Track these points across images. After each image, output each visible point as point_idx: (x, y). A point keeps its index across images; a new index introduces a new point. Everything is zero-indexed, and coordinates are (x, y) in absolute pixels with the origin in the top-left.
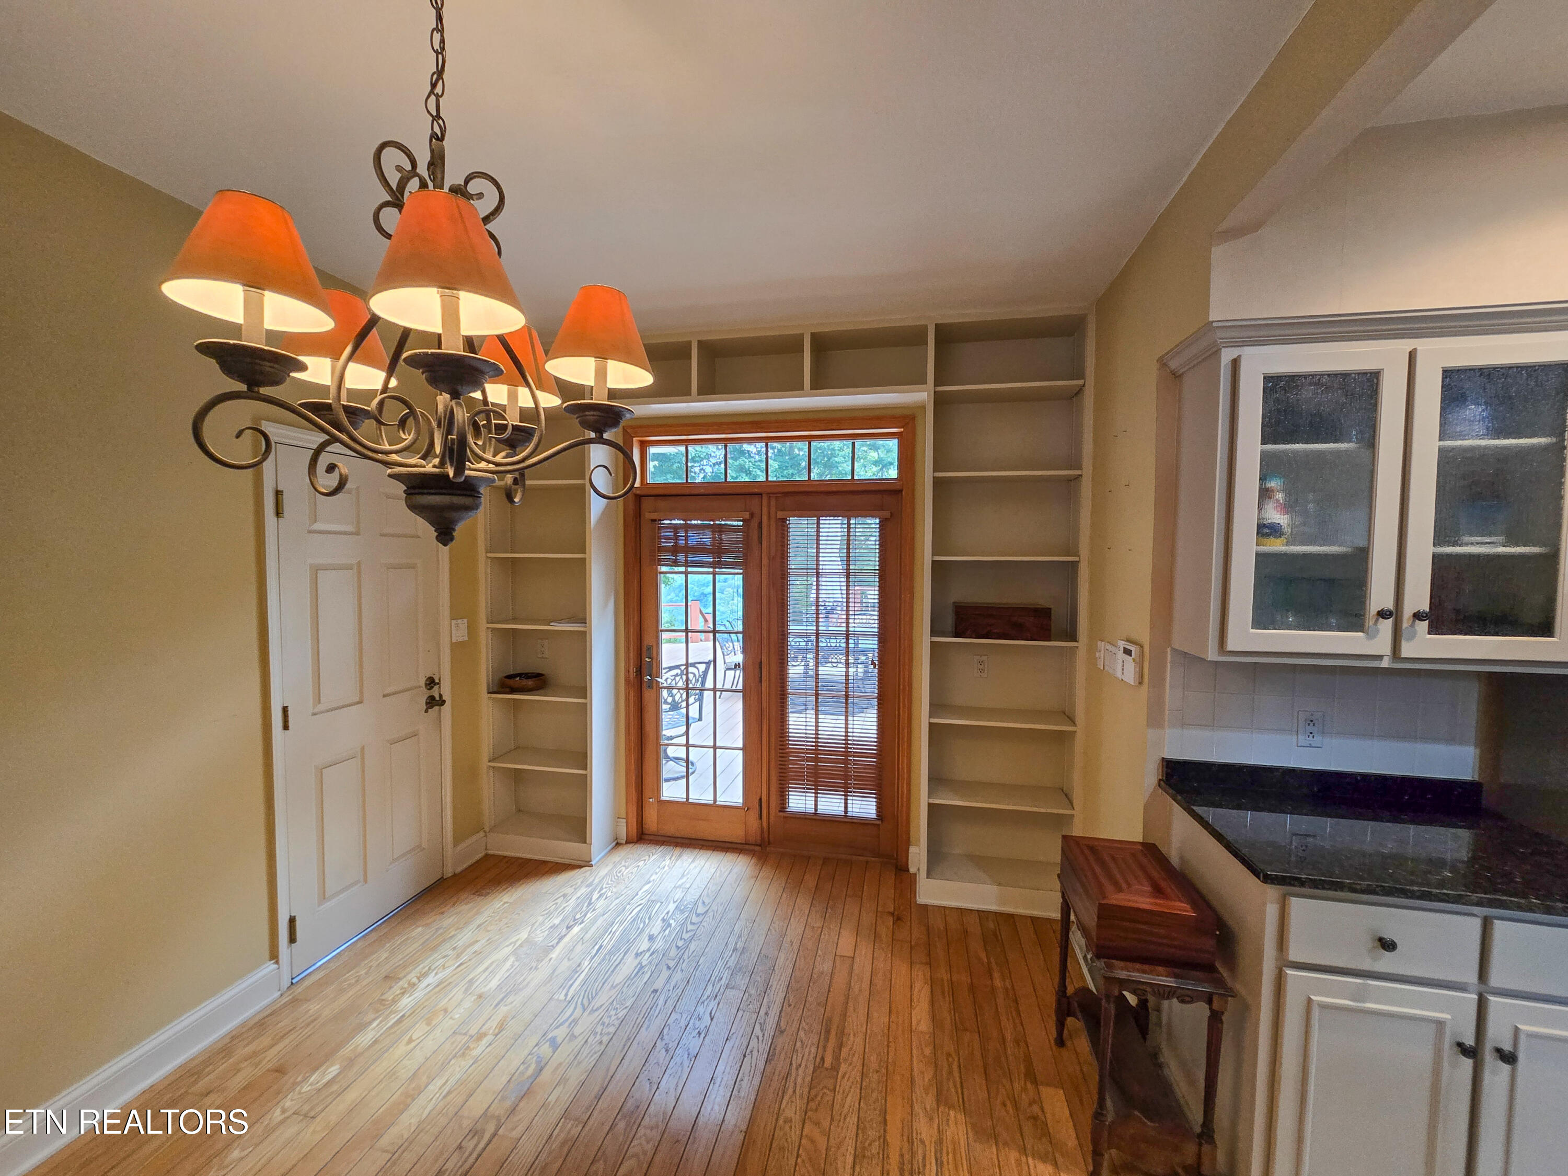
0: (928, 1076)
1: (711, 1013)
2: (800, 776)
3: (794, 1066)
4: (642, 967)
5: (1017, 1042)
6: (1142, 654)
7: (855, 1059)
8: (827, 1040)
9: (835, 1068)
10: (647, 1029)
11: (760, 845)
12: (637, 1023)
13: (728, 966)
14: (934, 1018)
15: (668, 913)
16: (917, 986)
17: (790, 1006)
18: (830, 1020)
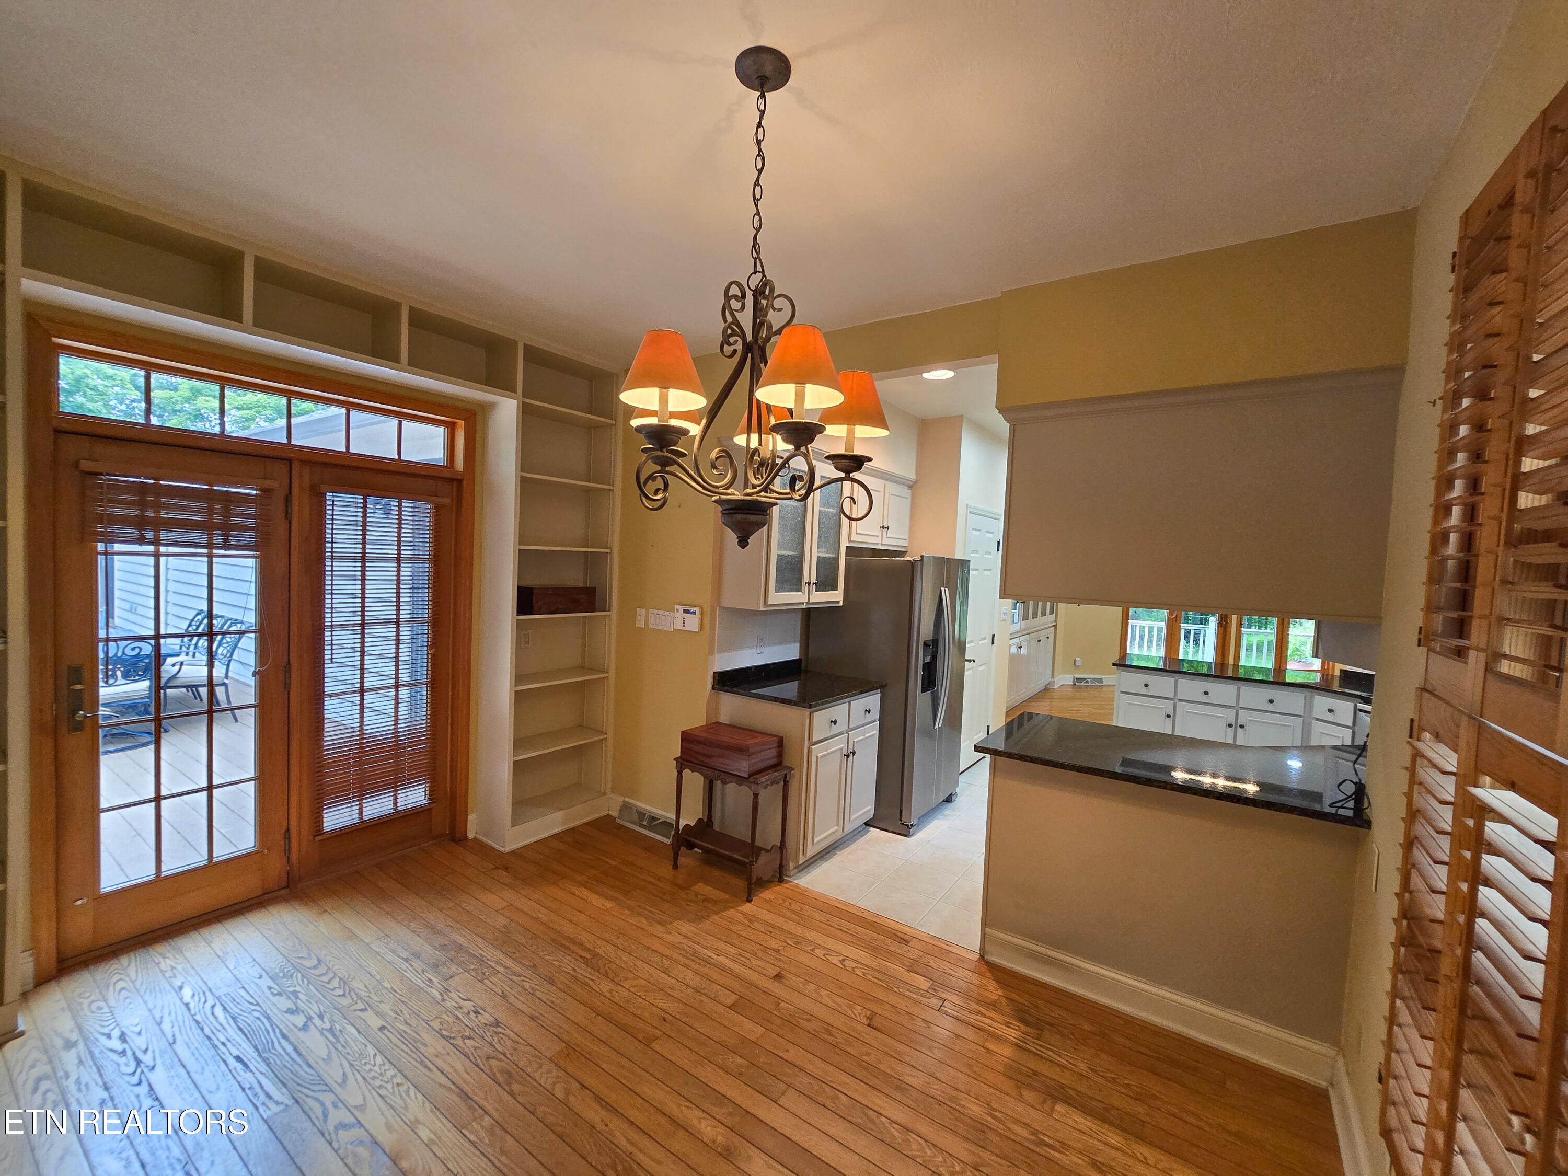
0: (644, 921)
1: (463, 999)
2: (345, 786)
3: (572, 972)
4: (331, 1030)
5: (659, 880)
6: (702, 613)
7: (598, 942)
8: (569, 949)
9: (596, 955)
10: (425, 1045)
11: (287, 887)
12: (409, 1052)
13: (420, 971)
14: (607, 897)
15: (270, 988)
16: (576, 891)
17: (514, 953)
18: (553, 940)
